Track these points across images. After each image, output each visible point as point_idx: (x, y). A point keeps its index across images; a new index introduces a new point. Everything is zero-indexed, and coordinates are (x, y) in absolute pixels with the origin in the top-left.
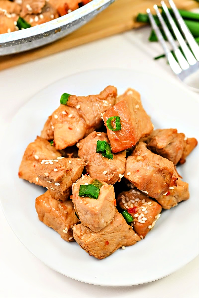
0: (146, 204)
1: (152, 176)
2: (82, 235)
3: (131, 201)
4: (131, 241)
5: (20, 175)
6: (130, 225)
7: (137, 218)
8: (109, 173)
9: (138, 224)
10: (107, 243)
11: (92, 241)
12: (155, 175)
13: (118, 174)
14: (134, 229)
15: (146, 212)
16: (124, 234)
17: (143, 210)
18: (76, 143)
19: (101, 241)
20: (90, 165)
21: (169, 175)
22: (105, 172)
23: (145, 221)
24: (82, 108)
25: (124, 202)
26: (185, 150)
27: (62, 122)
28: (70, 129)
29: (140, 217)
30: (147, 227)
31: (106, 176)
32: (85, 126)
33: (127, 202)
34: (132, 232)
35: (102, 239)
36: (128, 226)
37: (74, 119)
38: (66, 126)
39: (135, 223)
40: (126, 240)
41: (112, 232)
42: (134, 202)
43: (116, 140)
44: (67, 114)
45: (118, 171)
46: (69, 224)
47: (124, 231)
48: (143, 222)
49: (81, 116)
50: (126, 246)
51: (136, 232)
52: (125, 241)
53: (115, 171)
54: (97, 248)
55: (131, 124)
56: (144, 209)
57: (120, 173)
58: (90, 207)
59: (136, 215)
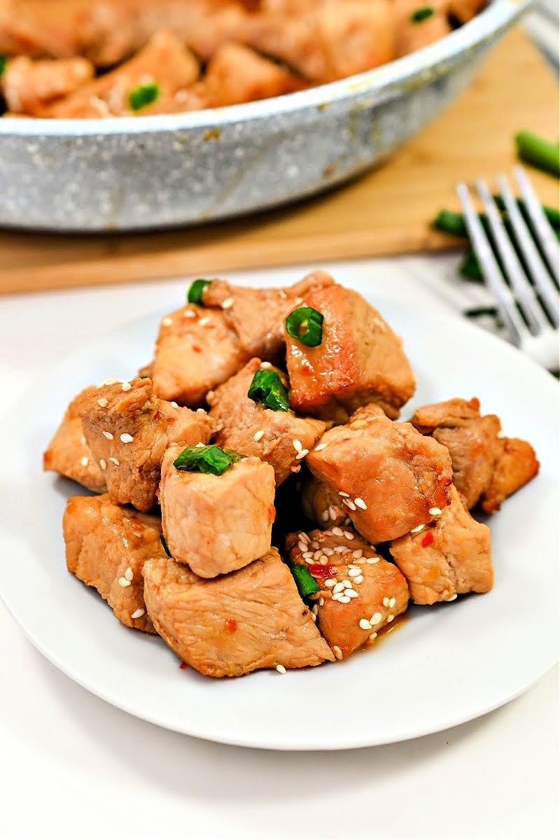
0: (362, 561)
2: (164, 584)
3: (324, 549)
4: (304, 654)
5: (47, 458)
6: (311, 609)
7: (333, 588)
8: (269, 435)
9: (330, 605)
10: (232, 626)
11: (188, 602)
12: (390, 461)
13: (291, 441)
14: (318, 623)
15: (359, 579)
16: (284, 621)
17: (351, 573)
19: (214, 611)
20: (226, 432)
21: (431, 473)
22: (258, 436)
23: (352, 599)
24: (236, 308)
25: (303, 548)
26: (499, 466)
27: (180, 335)
28: (197, 350)
29: (339, 587)
30: (355, 618)
31: (259, 445)
32: (237, 352)
33: (311, 549)
34: (310, 630)
35: (215, 604)
36: (300, 606)
37: (213, 332)
38: (190, 341)
39: (322, 602)
40: (290, 647)
41: (250, 596)
42: (330, 553)
43: (306, 369)
44: (196, 318)
45: (292, 430)
47: (286, 612)
48: (346, 600)
49: (231, 327)
50: (289, 668)
51: (322, 635)
52: (288, 651)
53: (285, 431)
54: (199, 628)
56: (354, 571)
57: (297, 436)
58: (195, 489)
59: (329, 583)
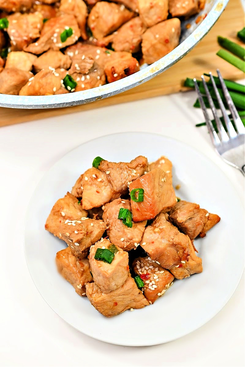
0: (158, 272)
1: (165, 249)
3: (145, 267)
4: (139, 305)
5: (46, 227)
6: (141, 290)
7: (148, 284)
8: (125, 240)
9: (148, 290)
10: (116, 304)
11: (101, 301)
12: (169, 248)
13: (134, 243)
14: (143, 294)
15: (157, 280)
16: (133, 297)
17: (155, 278)
18: (102, 206)
19: (110, 301)
20: (111, 229)
21: (182, 250)
22: (122, 239)
23: (155, 289)
24: (112, 175)
25: (138, 267)
26: (206, 225)
27: (91, 185)
28: (98, 192)
29: (151, 284)
30: (156, 294)
31: (123, 243)
32: (112, 191)
33: (141, 267)
34: (142, 296)
35: (111, 299)
36: (138, 291)
37: (103, 184)
38: (94, 189)
39: (145, 289)
40: (134, 303)
41: (122, 294)
42: (147, 269)
43: (138, 210)
44: (97, 177)
45: (134, 240)
46: (84, 281)
47: (133, 295)
48: (153, 289)
49: (109, 182)
50: (135, 308)
51: (145, 297)
52: (134, 304)
53: (131, 240)
54: (105, 307)
55: (153, 198)
56: (156, 277)
57: (136, 242)
58: (102, 270)
59: (147, 282)
